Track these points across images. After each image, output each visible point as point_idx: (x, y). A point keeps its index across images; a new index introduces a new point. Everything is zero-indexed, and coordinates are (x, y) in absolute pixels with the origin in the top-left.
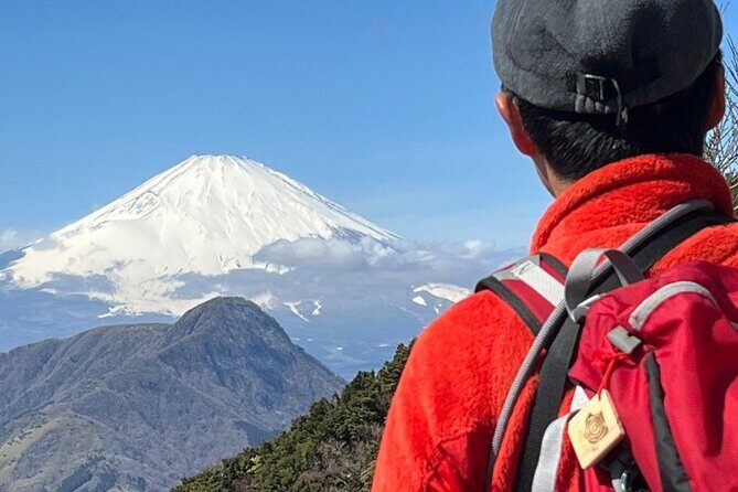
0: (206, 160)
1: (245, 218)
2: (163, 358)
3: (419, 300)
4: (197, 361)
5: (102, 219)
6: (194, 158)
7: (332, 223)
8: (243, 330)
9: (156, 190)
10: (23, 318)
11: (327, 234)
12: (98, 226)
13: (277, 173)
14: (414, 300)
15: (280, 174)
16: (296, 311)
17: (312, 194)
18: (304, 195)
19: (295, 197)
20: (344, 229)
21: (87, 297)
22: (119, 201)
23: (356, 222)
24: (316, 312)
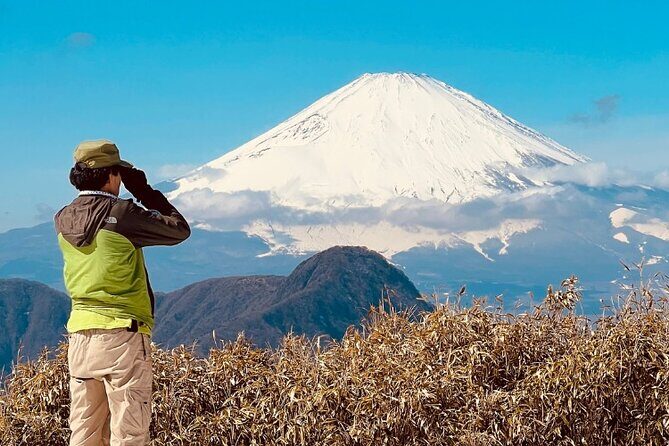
0: (381, 79)
1: (424, 144)
2: (268, 318)
3: (621, 237)
4: (308, 322)
5: (263, 146)
6: (367, 77)
7: (523, 150)
8: (364, 285)
9: (323, 113)
10: (174, 258)
11: (517, 162)
12: (259, 154)
13: (461, 92)
14: (615, 237)
15: (465, 94)
16: (480, 250)
17: (499, 115)
18: (491, 118)
19: (481, 119)
20: (537, 156)
21: (245, 233)
22: (283, 126)
23: (552, 148)
24: (503, 251)
